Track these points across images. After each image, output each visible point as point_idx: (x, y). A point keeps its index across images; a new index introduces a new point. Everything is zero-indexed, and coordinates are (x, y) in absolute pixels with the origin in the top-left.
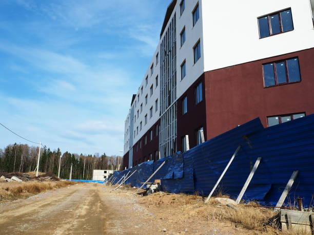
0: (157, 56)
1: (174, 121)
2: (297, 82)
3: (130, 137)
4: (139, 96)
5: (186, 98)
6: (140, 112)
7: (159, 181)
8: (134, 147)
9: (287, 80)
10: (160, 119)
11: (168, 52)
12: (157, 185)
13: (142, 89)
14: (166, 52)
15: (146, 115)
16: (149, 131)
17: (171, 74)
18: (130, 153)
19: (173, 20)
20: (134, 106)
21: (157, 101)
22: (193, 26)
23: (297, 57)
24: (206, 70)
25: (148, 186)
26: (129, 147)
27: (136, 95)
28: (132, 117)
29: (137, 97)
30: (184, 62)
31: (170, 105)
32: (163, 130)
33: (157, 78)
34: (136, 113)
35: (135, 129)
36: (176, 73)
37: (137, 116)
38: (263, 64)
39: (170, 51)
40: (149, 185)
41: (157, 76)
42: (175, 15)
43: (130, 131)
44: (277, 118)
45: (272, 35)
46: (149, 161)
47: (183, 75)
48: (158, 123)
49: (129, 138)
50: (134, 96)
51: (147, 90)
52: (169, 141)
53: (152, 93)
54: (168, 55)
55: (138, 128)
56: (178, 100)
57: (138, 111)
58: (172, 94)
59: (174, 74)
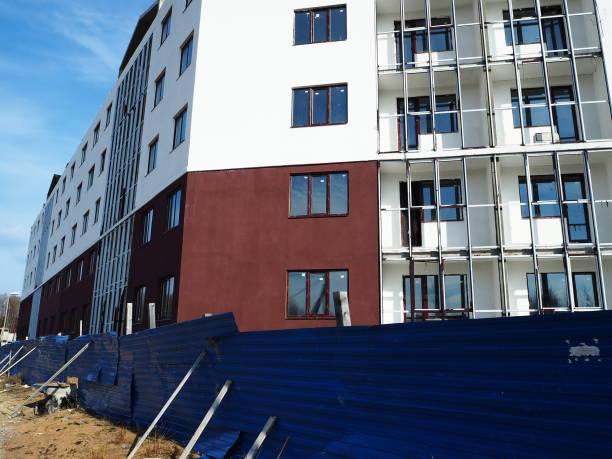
0: (109, 109)
1: (126, 253)
2: (341, 216)
3: (39, 265)
4: (65, 181)
5: (152, 212)
6: (63, 215)
7: (74, 380)
8: (44, 286)
9: (328, 209)
10: (100, 241)
11: (129, 108)
12: (68, 390)
13: (73, 167)
14: (126, 108)
15: (75, 226)
16: (77, 261)
17: (130, 157)
18: (34, 299)
19: (145, 47)
20: (52, 200)
21: (98, 202)
22: (180, 74)
23: (346, 172)
24: (190, 168)
25: (50, 391)
26: (33, 284)
27: (59, 176)
28: (45, 223)
29: (60, 181)
30: (156, 140)
31: (122, 217)
32: (103, 264)
33: (104, 155)
34: (54, 216)
35: (50, 249)
36: (138, 156)
37: (56, 223)
38: (292, 175)
39: (134, 109)
40: (53, 389)
41: (105, 152)
42: (151, 39)
43: (40, 251)
44: (304, 275)
45: (312, 126)
46: (60, 334)
47: (151, 166)
48: (96, 249)
49: (36, 265)
50: (56, 179)
51: (82, 175)
52: (113, 291)
53: (91, 183)
54: (130, 115)
55: (56, 248)
56: (138, 211)
57: (60, 213)
58: (127, 198)
59: (136, 158)
